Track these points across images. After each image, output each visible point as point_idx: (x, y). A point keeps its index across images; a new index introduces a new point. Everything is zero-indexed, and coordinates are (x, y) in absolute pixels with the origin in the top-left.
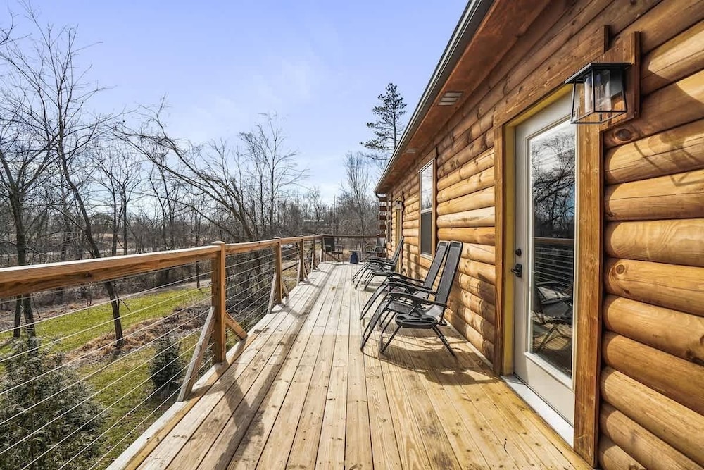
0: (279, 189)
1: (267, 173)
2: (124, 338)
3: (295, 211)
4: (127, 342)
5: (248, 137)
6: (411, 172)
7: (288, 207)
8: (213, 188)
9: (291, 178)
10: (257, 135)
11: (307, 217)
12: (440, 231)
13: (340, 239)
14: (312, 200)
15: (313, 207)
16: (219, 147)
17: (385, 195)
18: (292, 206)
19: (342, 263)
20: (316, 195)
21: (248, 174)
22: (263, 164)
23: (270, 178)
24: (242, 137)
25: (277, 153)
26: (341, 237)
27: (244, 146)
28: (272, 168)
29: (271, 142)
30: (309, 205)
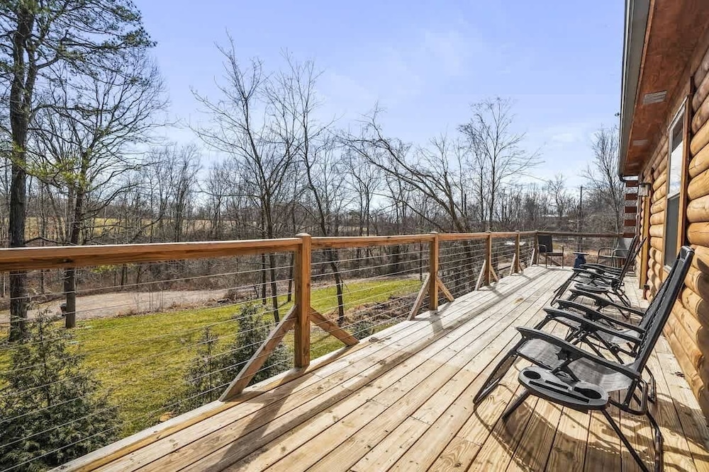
0: (501, 180)
1: (488, 165)
2: (345, 316)
3: (531, 204)
4: (347, 319)
5: (467, 128)
6: (662, 135)
7: (523, 202)
8: (423, 182)
9: (516, 167)
10: (477, 126)
11: (546, 211)
12: (692, 228)
13: (584, 239)
14: (553, 192)
15: (554, 201)
16: (439, 142)
17: (635, 178)
18: (528, 200)
19: (561, 268)
20: (559, 186)
21: (468, 167)
22: (483, 155)
23: (491, 169)
24: (462, 129)
25: (500, 141)
26: (585, 236)
27: (464, 138)
28: (493, 157)
29: (493, 129)
30: (549, 198)
